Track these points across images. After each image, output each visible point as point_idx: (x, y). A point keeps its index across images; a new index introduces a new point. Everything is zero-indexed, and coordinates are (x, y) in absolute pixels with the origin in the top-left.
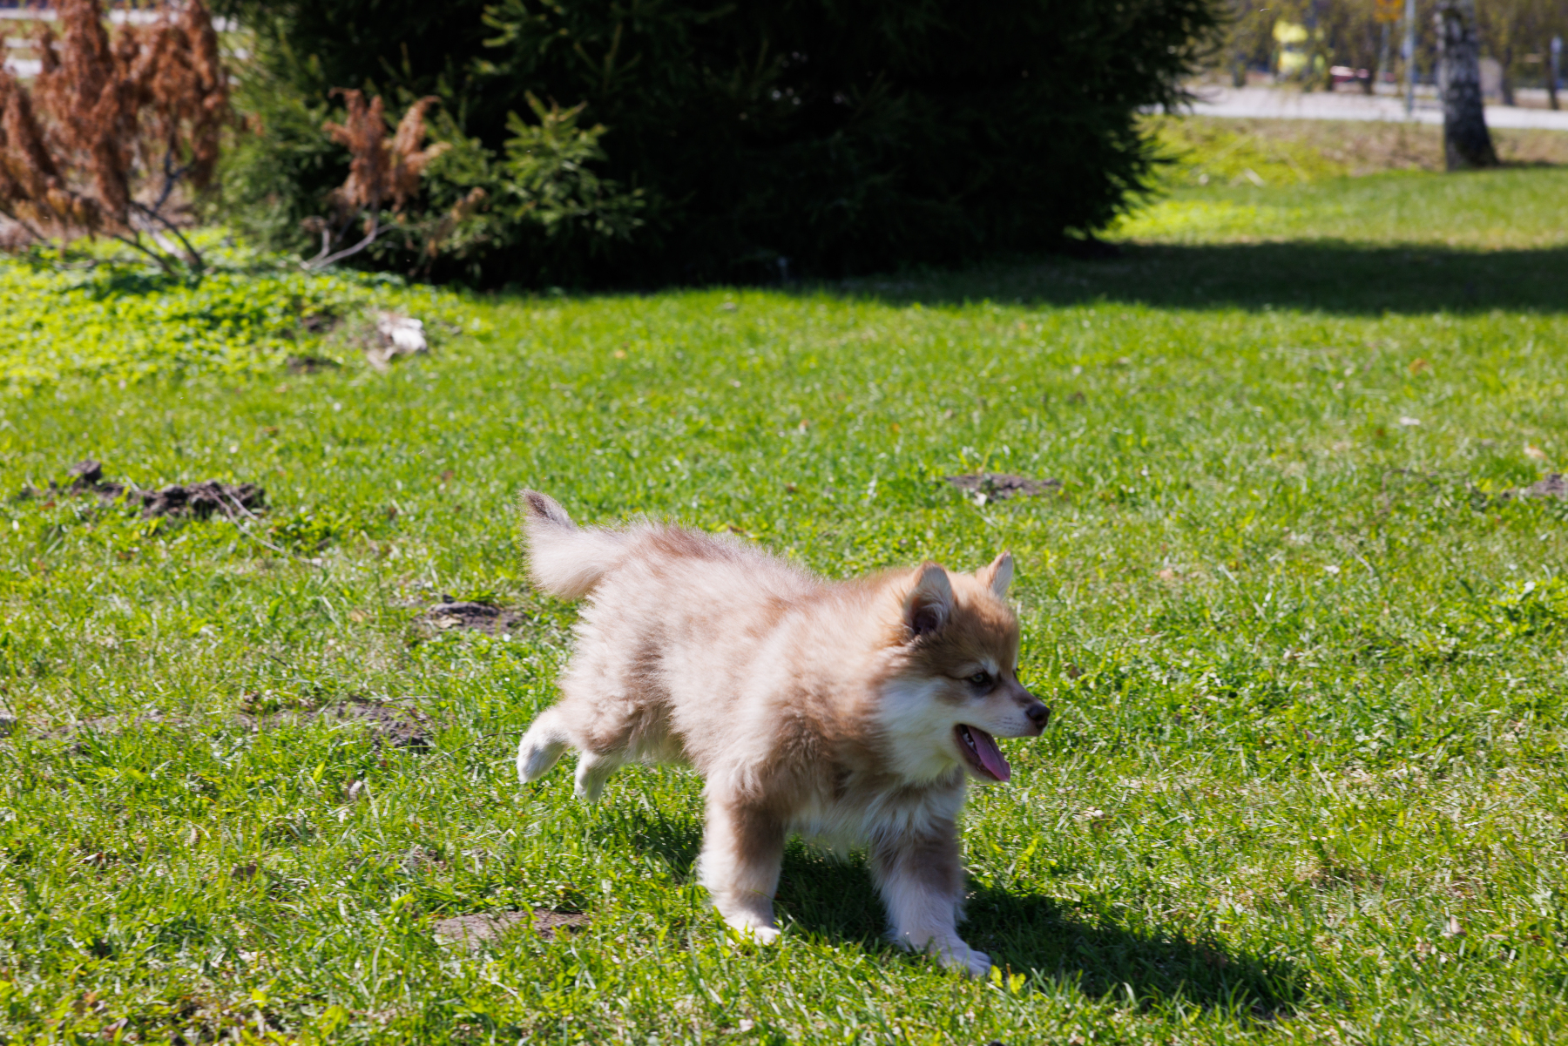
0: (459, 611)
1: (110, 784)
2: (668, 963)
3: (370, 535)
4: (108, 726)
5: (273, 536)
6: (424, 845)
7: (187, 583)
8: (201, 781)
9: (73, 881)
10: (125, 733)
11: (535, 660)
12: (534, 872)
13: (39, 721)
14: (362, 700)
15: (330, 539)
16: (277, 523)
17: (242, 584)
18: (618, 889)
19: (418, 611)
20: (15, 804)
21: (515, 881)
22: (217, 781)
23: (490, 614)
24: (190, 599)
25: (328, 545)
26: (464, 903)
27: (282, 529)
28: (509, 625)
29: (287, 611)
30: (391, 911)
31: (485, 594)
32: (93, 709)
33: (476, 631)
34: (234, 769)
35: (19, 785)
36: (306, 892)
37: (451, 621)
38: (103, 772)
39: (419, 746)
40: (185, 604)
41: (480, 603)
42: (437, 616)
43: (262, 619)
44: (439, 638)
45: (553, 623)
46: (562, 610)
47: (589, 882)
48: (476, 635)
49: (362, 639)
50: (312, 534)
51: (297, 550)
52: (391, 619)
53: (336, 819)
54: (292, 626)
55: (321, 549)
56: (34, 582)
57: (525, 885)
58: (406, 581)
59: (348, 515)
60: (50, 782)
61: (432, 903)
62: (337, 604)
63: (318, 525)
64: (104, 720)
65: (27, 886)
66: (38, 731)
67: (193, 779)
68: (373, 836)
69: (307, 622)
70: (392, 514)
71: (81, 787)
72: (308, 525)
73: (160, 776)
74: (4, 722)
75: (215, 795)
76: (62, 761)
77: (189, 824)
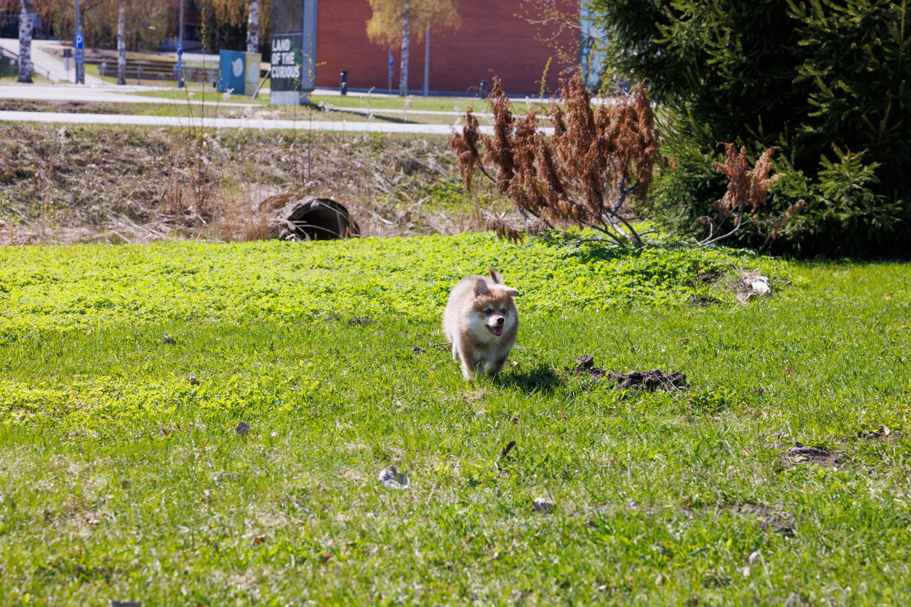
0: (805, 452)
1: (611, 545)
3: (748, 404)
4: (608, 511)
5: (691, 402)
6: (796, 593)
7: (645, 429)
8: (664, 547)
9: (593, 601)
10: (619, 515)
11: (854, 484)
13: (569, 506)
14: (752, 503)
15: (725, 406)
16: (694, 395)
17: (678, 430)
19: (781, 451)
20: (558, 553)
22: (672, 547)
23: (825, 455)
24: (647, 438)
25: (723, 409)
27: (696, 399)
28: (836, 462)
29: (704, 447)
31: (822, 442)
32: (598, 501)
33: (817, 465)
34: (682, 539)
35: (560, 542)
37: (801, 458)
38: (607, 539)
39: (788, 532)
40: (645, 441)
41: (818, 448)
42: (793, 454)
43: (690, 451)
44: (794, 468)
45: (863, 462)
46: (868, 454)
48: (816, 468)
49: (749, 466)
50: (714, 402)
51: (705, 411)
52: (766, 456)
53: (743, 574)
54: (707, 456)
55: (719, 411)
56: (561, 424)
58: (772, 432)
59: (734, 392)
60: (578, 542)
62: (733, 444)
63: (717, 396)
64: (605, 507)
65: (569, 602)
66: (568, 513)
67: (658, 545)
68: (765, 585)
69: (716, 455)
70: (760, 392)
71: (595, 546)
72: (712, 396)
73: (639, 541)
74: (549, 505)
75: (671, 556)
76: (584, 531)
77: (657, 571)
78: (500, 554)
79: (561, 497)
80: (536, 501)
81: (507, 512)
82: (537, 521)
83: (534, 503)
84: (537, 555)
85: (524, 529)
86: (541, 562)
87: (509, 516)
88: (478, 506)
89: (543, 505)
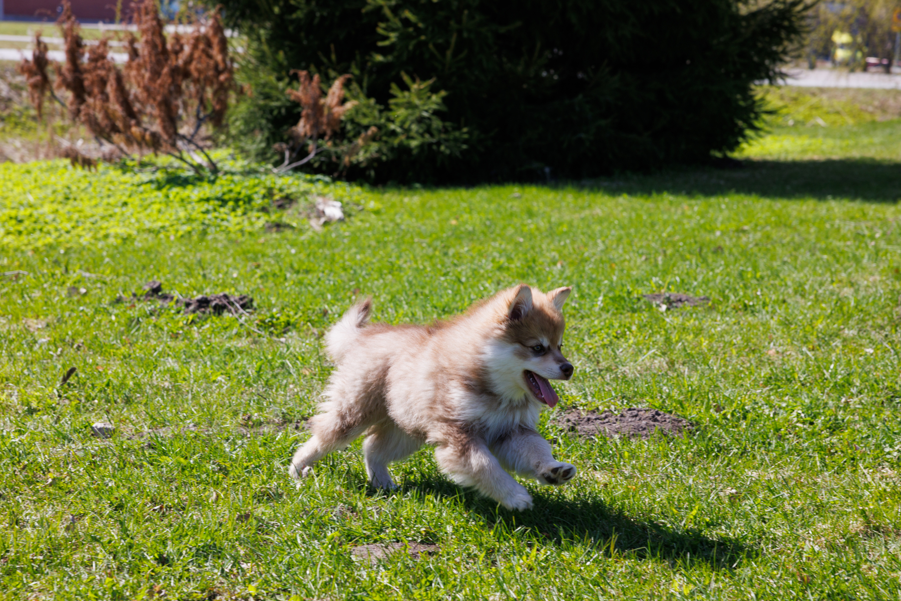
1: (167, 466)
2: (485, 574)
3: (313, 325)
4: (166, 433)
5: (258, 325)
6: (345, 503)
7: (210, 351)
8: (219, 465)
9: (146, 521)
10: (175, 437)
12: (408, 520)
13: (127, 430)
15: (290, 327)
16: (260, 318)
17: (241, 352)
18: (456, 530)
20: (114, 477)
21: (397, 525)
22: (228, 465)
24: (212, 361)
25: (289, 330)
26: (368, 537)
27: (263, 321)
29: (266, 368)
30: (327, 541)
32: (157, 423)
34: (237, 458)
35: (116, 466)
36: (278, 529)
38: (163, 459)
40: (209, 363)
43: (252, 372)
47: (440, 526)
49: (309, 384)
50: (280, 324)
51: (271, 333)
52: (325, 374)
53: (295, 487)
54: (269, 376)
55: (285, 332)
56: (124, 350)
57: (403, 527)
59: (300, 314)
60: (134, 464)
61: (350, 537)
62: (294, 364)
63: (283, 319)
64: (164, 429)
65: (122, 523)
66: (127, 435)
67: (214, 464)
68: (316, 498)
69: (277, 374)
70: (325, 313)
71: (151, 467)
72: (278, 319)
73: (195, 461)
74: (107, 429)
75: (226, 473)
76: (140, 452)
77: (212, 489)
78: (54, 479)
79: (121, 421)
80: (94, 425)
81: (65, 438)
82: (96, 445)
83: (92, 428)
84: (93, 479)
85: (81, 454)
86: (95, 486)
87: (66, 442)
88: (34, 434)
89: (100, 429)
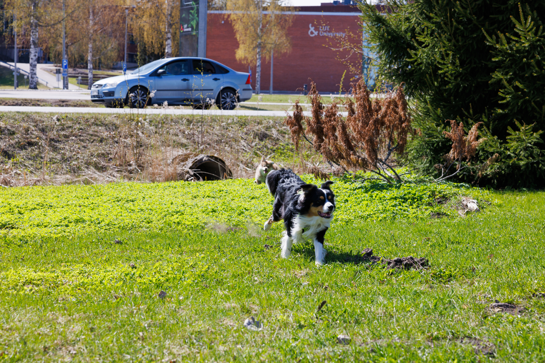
0: (501, 306)
3: (466, 277)
4: (383, 342)
5: (432, 276)
7: (404, 292)
10: (389, 345)
11: (530, 325)
13: (359, 340)
14: (469, 337)
15: (452, 278)
16: (433, 272)
17: (424, 293)
19: (486, 305)
23: (513, 307)
24: (406, 298)
25: (451, 280)
27: (435, 274)
28: (520, 312)
29: (440, 304)
31: (511, 300)
32: (376, 337)
33: (508, 314)
34: (427, 360)
37: (498, 309)
38: (381, 360)
39: (491, 355)
40: (404, 300)
41: (509, 303)
42: (493, 307)
43: (431, 306)
44: (495, 316)
45: (536, 312)
46: (539, 307)
48: (506, 314)
49: (467, 315)
50: (445, 276)
51: (440, 282)
52: (477, 309)
54: (442, 309)
55: (449, 281)
56: (352, 290)
58: (481, 294)
59: (458, 270)
60: (365, 362)
62: (457, 301)
63: (447, 273)
64: (380, 341)
66: (358, 344)
69: (447, 308)
70: (474, 270)
72: (444, 273)
73: (401, 361)
74: (347, 339)
76: (368, 355)
79: (354, 334)
80: (338, 337)
81: (322, 344)
82: (339, 349)
83: (338, 339)
85: (332, 354)
87: (323, 346)
88: (304, 340)
89: (343, 339)
